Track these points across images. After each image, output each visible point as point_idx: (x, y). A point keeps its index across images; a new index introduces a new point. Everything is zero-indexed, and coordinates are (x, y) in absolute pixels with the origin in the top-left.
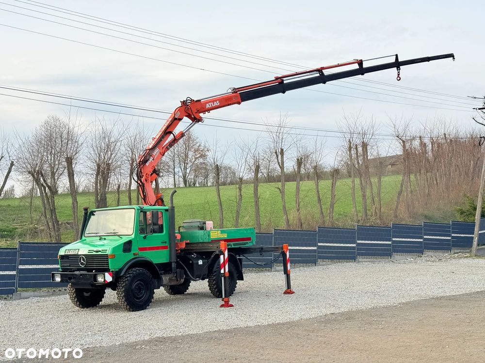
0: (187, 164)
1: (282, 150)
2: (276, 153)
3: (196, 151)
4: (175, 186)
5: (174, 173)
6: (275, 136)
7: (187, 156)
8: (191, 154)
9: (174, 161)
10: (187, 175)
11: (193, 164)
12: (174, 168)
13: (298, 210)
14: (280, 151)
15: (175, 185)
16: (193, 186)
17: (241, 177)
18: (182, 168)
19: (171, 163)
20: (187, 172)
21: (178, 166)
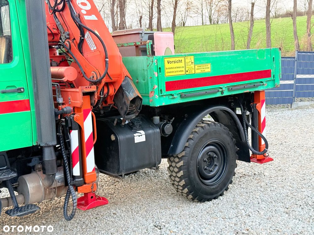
4: (203, 24)
5: (202, 14)
9: (202, 5)
10: (212, 15)
11: (216, 6)
12: (202, 10)
13: (309, 35)
15: (203, 23)
16: (216, 23)
18: (208, 10)
19: (200, 7)
20: (212, 13)
21: (205, 8)
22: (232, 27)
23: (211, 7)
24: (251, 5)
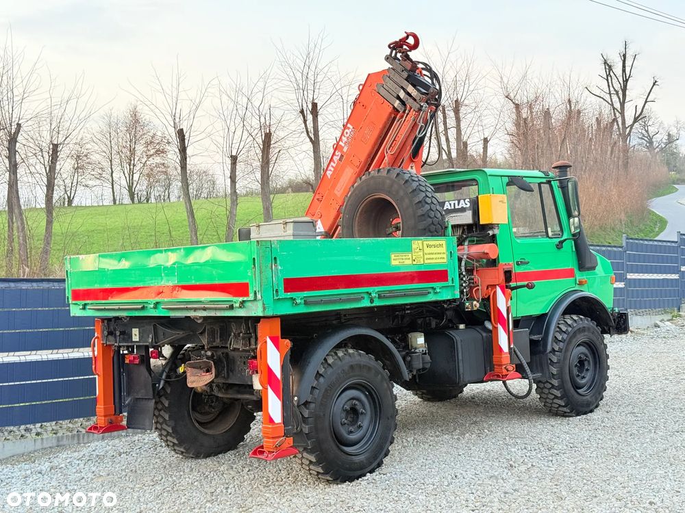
0: (134, 165)
1: (315, 105)
2: (302, 112)
3: (148, 144)
4: (115, 203)
5: (113, 181)
6: (299, 75)
7: (133, 152)
8: (140, 148)
9: (111, 161)
10: (135, 183)
11: (144, 166)
12: (112, 172)
14: (310, 107)
15: (114, 200)
16: (145, 202)
17: (234, 154)
18: (126, 172)
19: (106, 164)
20: (134, 179)
21: (119, 169)
22: (191, 206)
23: (132, 167)
24: (229, 161)
